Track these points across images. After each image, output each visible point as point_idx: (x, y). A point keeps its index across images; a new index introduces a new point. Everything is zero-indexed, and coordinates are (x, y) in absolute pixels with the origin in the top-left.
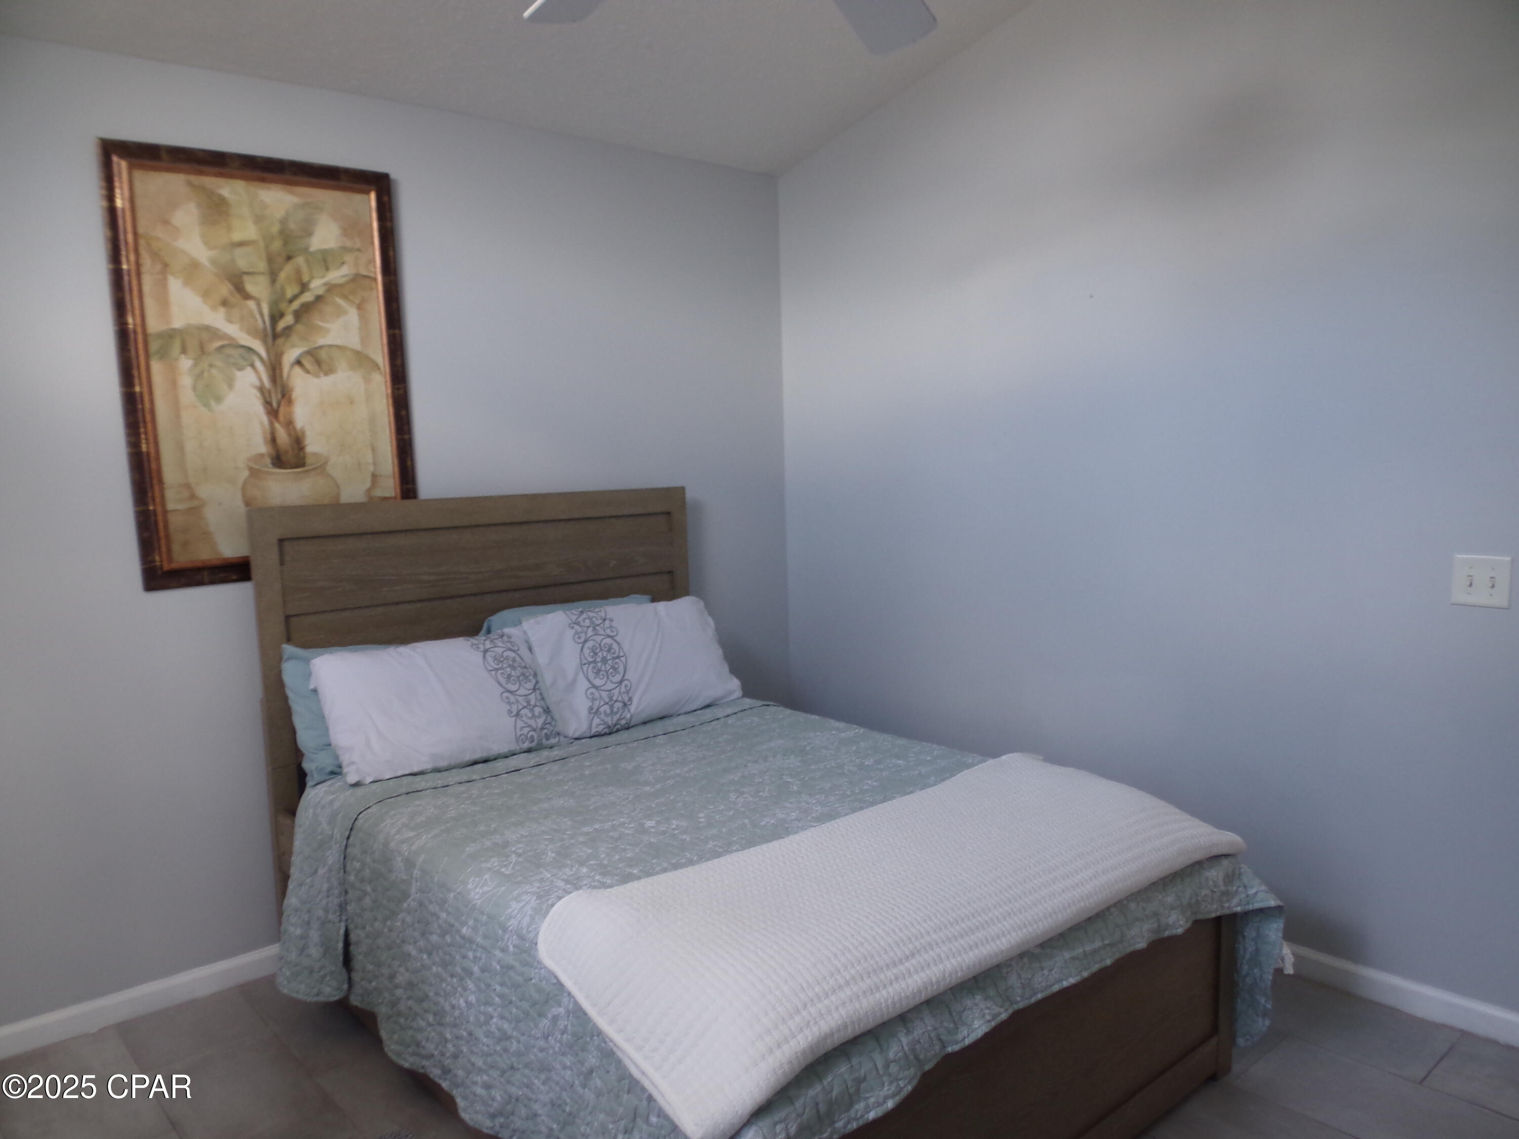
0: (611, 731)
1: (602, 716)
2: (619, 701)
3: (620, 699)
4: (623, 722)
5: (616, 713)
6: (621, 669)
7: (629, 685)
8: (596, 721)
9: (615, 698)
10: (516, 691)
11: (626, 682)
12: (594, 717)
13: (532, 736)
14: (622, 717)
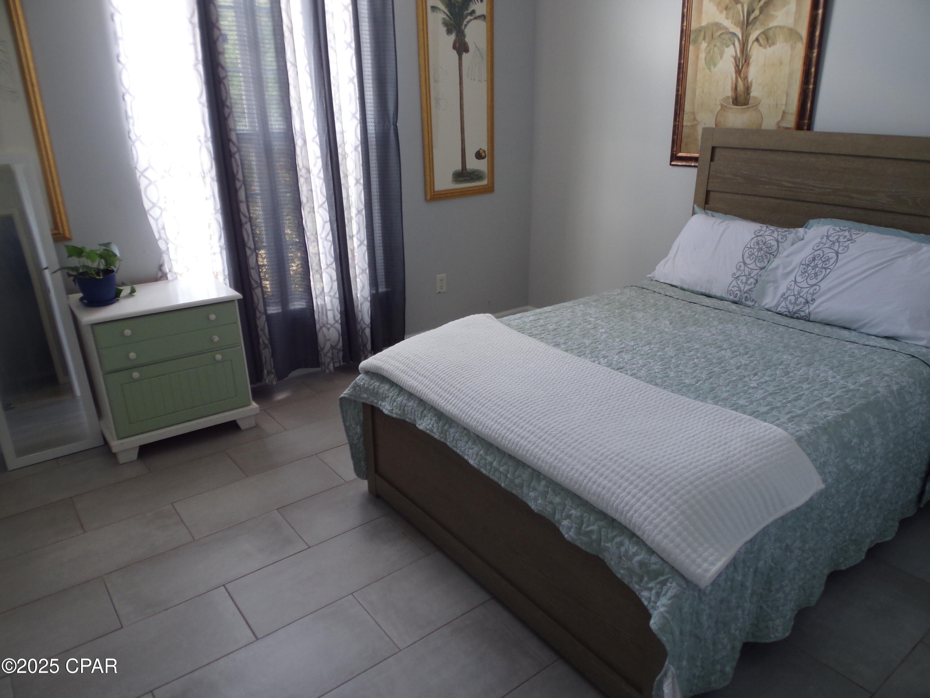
0: (792, 316)
1: (788, 302)
2: (803, 298)
3: (805, 296)
4: (802, 314)
5: (798, 305)
6: (820, 278)
7: (817, 290)
8: (783, 304)
9: (801, 294)
10: (748, 264)
11: (817, 288)
12: (794, 306)
13: (737, 294)
14: (801, 310)
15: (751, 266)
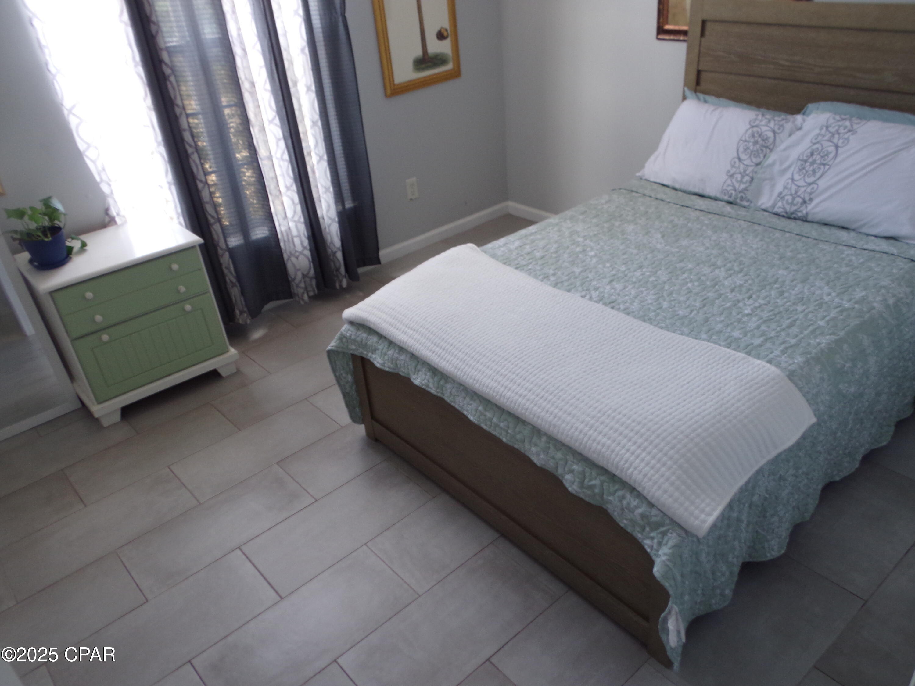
0: (789, 217)
1: (784, 202)
2: (800, 197)
3: (802, 196)
4: (800, 214)
5: (795, 205)
6: (818, 175)
7: (815, 189)
8: (780, 204)
9: (799, 194)
10: (743, 161)
11: (815, 186)
12: (791, 206)
13: (732, 193)
14: (799, 210)
15: (746, 162)
